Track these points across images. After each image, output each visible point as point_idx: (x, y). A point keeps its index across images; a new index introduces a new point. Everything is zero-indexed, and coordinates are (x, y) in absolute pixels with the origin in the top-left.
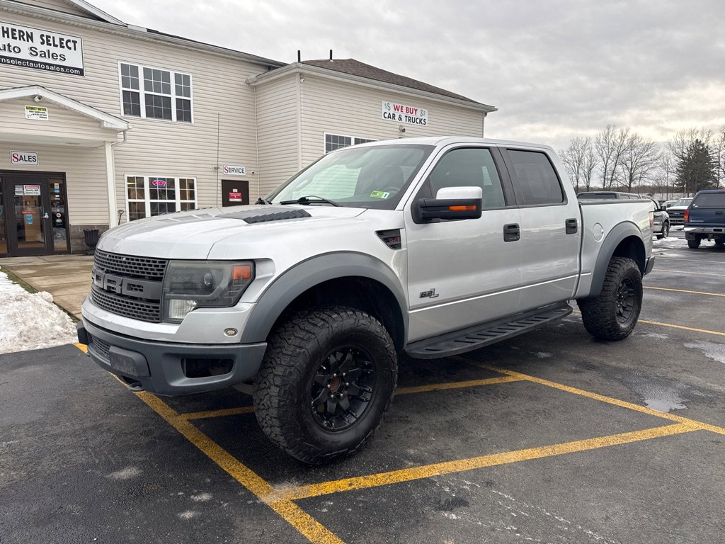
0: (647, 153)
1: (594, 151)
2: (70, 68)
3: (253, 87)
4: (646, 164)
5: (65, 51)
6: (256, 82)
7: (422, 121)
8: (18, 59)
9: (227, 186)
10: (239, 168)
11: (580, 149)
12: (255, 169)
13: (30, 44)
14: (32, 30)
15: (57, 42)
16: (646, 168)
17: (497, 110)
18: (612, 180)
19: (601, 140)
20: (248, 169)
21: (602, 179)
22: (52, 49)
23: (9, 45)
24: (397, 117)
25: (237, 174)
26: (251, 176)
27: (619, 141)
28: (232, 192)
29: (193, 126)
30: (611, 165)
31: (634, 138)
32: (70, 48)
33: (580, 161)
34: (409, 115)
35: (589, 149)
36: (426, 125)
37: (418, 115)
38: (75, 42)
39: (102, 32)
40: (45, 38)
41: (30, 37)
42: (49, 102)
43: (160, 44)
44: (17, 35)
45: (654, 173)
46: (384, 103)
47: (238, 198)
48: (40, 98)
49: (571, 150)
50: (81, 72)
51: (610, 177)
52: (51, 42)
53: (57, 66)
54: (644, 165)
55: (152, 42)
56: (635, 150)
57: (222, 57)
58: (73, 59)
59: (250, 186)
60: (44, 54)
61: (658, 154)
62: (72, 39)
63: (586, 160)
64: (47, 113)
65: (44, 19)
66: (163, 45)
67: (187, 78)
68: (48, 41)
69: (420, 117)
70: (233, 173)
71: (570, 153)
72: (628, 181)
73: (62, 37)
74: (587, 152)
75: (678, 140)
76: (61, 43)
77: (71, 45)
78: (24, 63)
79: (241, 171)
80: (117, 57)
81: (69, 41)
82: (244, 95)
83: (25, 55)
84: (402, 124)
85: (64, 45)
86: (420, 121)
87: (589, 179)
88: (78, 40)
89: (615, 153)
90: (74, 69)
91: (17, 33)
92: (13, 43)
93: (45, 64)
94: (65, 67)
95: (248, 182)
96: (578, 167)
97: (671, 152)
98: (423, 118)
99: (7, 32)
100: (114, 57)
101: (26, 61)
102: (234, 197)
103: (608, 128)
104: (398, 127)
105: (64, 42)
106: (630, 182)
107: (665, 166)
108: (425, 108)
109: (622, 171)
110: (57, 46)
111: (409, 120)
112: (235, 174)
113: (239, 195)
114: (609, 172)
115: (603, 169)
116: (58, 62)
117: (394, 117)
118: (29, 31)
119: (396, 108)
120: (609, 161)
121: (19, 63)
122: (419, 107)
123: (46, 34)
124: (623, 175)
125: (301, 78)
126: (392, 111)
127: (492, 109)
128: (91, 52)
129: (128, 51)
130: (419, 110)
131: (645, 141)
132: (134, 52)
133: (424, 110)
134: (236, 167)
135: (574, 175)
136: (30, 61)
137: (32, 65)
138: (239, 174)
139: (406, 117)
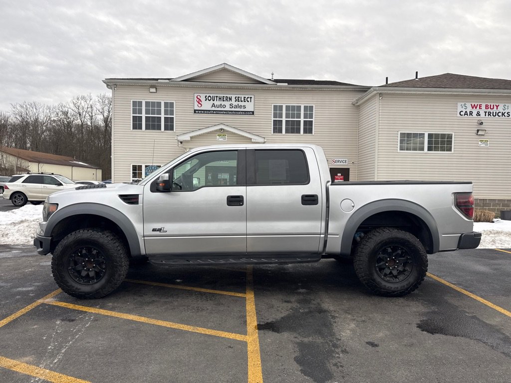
2: (247, 112)
3: (357, 107)
5: (246, 104)
6: (357, 103)
7: (506, 114)
8: (225, 111)
9: (334, 172)
10: (343, 160)
12: (355, 160)
13: (230, 102)
14: (231, 95)
15: (243, 100)
20: (349, 160)
22: (240, 103)
23: (221, 105)
24: (474, 114)
25: (341, 164)
26: (352, 165)
28: (337, 176)
29: (313, 136)
32: (248, 101)
34: (489, 110)
37: (501, 109)
38: (251, 98)
39: (265, 89)
40: (237, 98)
41: (231, 99)
42: (228, 131)
43: (296, 90)
44: (225, 99)
46: (459, 104)
47: (341, 179)
48: (224, 129)
50: (253, 113)
52: (240, 100)
53: (241, 111)
55: (292, 90)
57: (335, 91)
58: (249, 107)
59: (350, 171)
60: (236, 107)
62: (250, 96)
64: (226, 137)
65: (237, 89)
66: (298, 90)
67: (311, 108)
68: (238, 99)
69: (502, 111)
70: (338, 164)
73: (245, 96)
76: (244, 99)
77: (249, 99)
78: (227, 112)
79: (344, 162)
80: (272, 102)
81: (248, 98)
82: (351, 112)
83: (228, 108)
84: (480, 119)
85: (246, 100)
86: (503, 114)
88: (253, 96)
90: (249, 112)
91: (225, 98)
92: (223, 103)
93: (236, 111)
94: (245, 112)
95: (349, 169)
98: (507, 111)
99: (221, 99)
100: (270, 102)
101: (227, 111)
102: (338, 179)
104: (476, 121)
105: (246, 99)
108: (509, 103)
110: (242, 101)
111: (489, 114)
112: (340, 164)
113: (342, 177)
116: (242, 110)
117: (471, 114)
118: (230, 96)
119: (474, 107)
121: (225, 112)
122: (501, 103)
123: (237, 96)
125: (380, 97)
126: (469, 109)
128: (259, 102)
129: (278, 98)
130: (501, 105)
132: (281, 98)
133: (507, 105)
134: (340, 160)
136: (229, 111)
137: (230, 113)
138: (343, 164)
139: (486, 112)
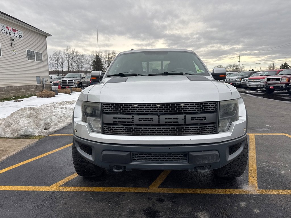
0: (82, 58)
1: (63, 56)
4: (83, 62)
7: (21, 36)
11: (57, 55)
16: (83, 64)
17: (51, 36)
18: (71, 68)
19: (65, 52)
21: (68, 68)
24: (8, 33)
27: (72, 53)
30: (70, 62)
31: (77, 52)
33: (58, 60)
34: (14, 32)
35: (61, 55)
36: (23, 39)
37: (18, 33)
45: (86, 66)
46: (1, 24)
49: (54, 55)
51: (70, 67)
54: (82, 63)
56: (78, 57)
61: (86, 59)
63: (60, 60)
69: (19, 34)
71: (53, 57)
72: (77, 69)
74: (60, 57)
75: (92, 54)
84: (11, 37)
86: (20, 36)
87: (62, 67)
89: (71, 58)
96: (58, 62)
97: (91, 59)
98: (21, 35)
103: (68, 47)
104: (10, 38)
106: (78, 69)
107: (89, 63)
108: (21, 30)
109: (74, 65)
111: (15, 35)
114: (70, 65)
115: (67, 64)
117: (7, 33)
119: (7, 28)
120: (69, 61)
122: (18, 29)
124: (75, 66)
126: (6, 29)
127: (50, 35)
130: (19, 31)
131: (81, 54)
133: (21, 31)
135: (56, 66)
139: (13, 33)
